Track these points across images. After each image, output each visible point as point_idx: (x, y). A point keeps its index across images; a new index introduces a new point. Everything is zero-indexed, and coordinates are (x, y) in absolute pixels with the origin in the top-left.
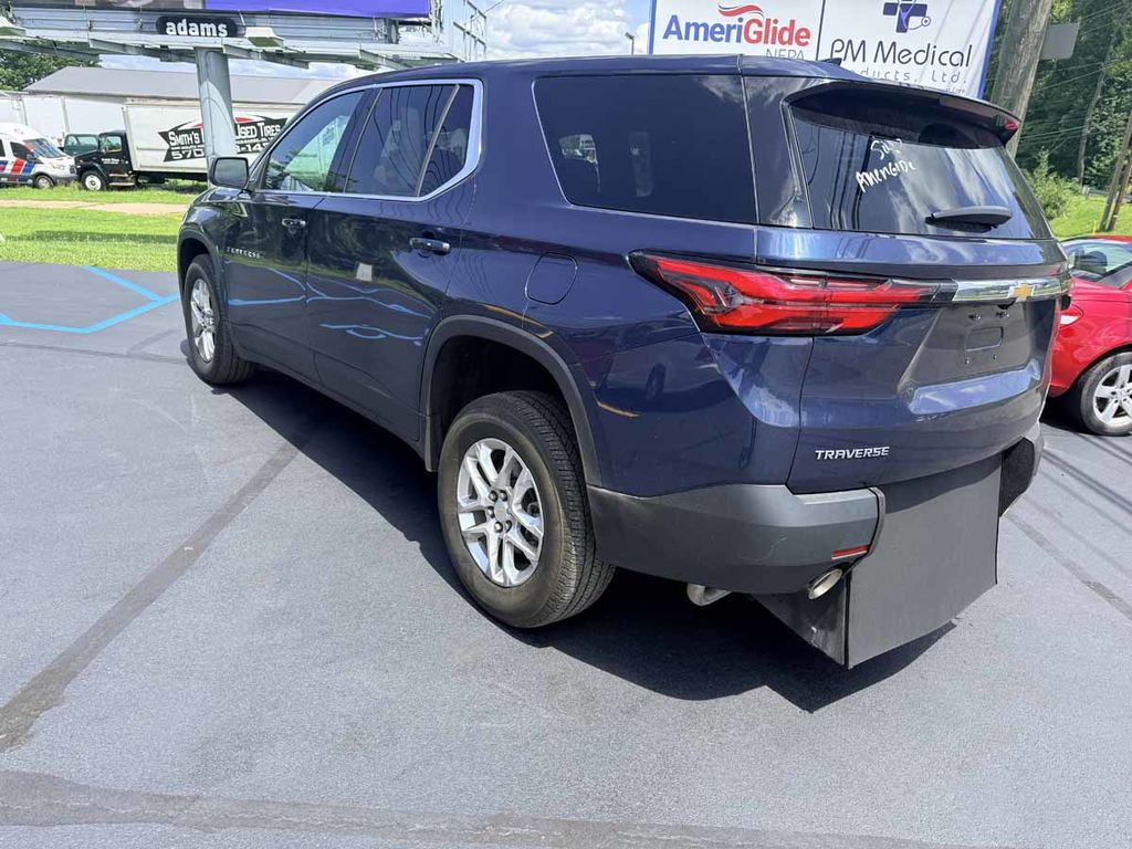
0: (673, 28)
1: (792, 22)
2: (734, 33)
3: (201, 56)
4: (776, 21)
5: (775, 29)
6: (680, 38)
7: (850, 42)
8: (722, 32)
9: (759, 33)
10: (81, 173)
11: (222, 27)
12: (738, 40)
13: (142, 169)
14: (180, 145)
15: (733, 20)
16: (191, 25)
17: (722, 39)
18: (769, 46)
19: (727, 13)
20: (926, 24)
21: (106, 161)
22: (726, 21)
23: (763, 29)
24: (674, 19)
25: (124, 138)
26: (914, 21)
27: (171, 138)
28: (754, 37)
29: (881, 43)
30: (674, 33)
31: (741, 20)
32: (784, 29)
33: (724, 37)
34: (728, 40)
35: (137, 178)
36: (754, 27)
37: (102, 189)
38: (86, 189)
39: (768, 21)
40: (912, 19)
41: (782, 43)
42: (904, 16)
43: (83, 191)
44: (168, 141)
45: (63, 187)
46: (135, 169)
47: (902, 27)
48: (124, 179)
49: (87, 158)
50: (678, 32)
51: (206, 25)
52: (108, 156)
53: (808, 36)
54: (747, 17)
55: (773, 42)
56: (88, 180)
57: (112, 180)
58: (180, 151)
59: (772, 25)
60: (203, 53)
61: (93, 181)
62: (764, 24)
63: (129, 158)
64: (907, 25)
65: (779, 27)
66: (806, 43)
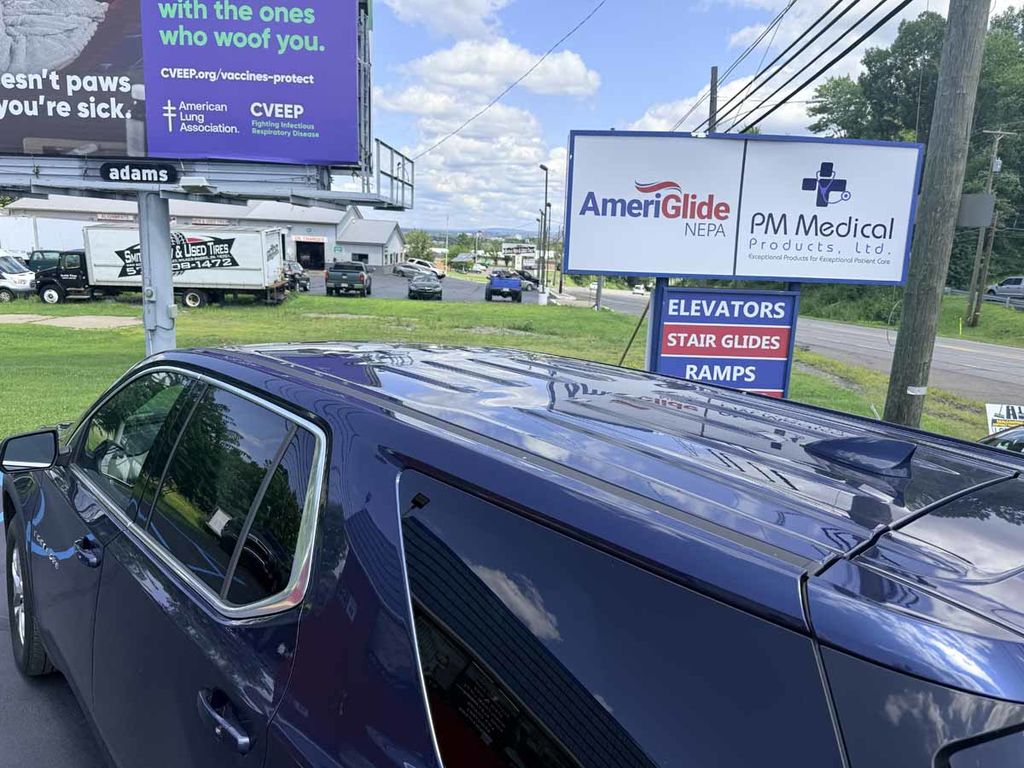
0: (590, 205)
1: (711, 197)
2: (652, 208)
3: (143, 197)
4: (694, 197)
5: (693, 204)
6: (597, 213)
7: (771, 215)
8: (640, 208)
9: (677, 209)
10: (39, 288)
11: (163, 173)
12: (657, 215)
13: (98, 284)
14: (134, 262)
15: (651, 196)
16: (133, 170)
17: (639, 214)
18: (688, 220)
19: (643, 189)
20: (847, 197)
21: (65, 277)
22: (643, 197)
23: (681, 204)
24: (591, 196)
25: (82, 256)
26: (834, 196)
27: (127, 257)
28: (672, 212)
29: (802, 217)
30: (590, 209)
31: (658, 196)
32: (702, 204)
33: (642, 212)
34: (646, 215)
35: (93, 292)
36: (672, 202)
37: (58, 302)
38: (44, 301)
39: (686, 196)
40: (831, 193)
41: (701, 217)
42: (824, 190)
43: (41, 305)
44: (123, 258)
45: (23, 300)
46: (91, 283)
47: (822, 202)
48: (80, 292)
49: (45, 274)
50: (595, 209)
51: (148, 171)
52: (67, 272)
53: (727, 210)
54: (664, 193)
55: (692, 216)
56: (47, 293)
57: (68, 293)
58: (135, 268)
59: (690, 200)
60: (145, 195)
61: (52, 295)
62: (682, 200)
63: (86, 274)
64: (827, 199)
65: (698, 201)
66: (726, 217)
